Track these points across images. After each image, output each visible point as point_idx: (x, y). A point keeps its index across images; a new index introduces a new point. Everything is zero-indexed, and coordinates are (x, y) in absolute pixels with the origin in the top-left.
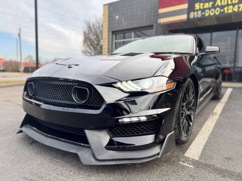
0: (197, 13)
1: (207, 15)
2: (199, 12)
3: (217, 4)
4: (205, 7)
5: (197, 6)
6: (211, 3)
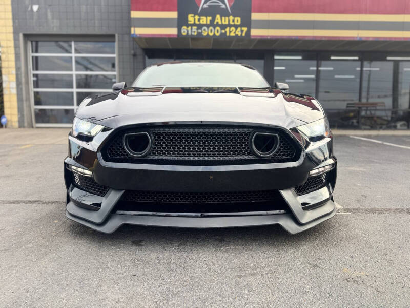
0: (192, 29)
1: (205, 34)
2: (195, 28)
3: (216, 21)
4: (202, 22)
5: (191, 18)
6: (209, 18)
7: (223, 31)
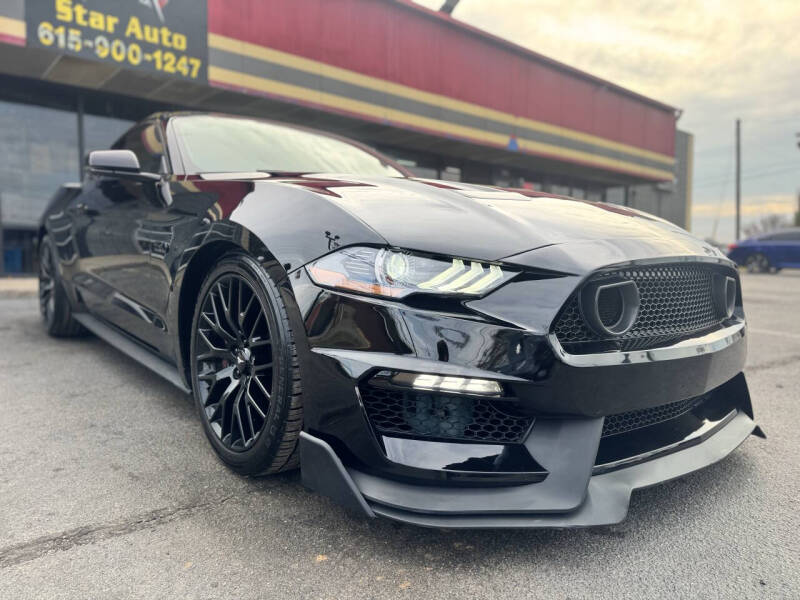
0: (67, 35)
1: (102, 53)
2: (74, 34)
3: (130, 30)
4: (93, 24)
5: (64, 8)
6: (112, 21)
7: (148, 57)
